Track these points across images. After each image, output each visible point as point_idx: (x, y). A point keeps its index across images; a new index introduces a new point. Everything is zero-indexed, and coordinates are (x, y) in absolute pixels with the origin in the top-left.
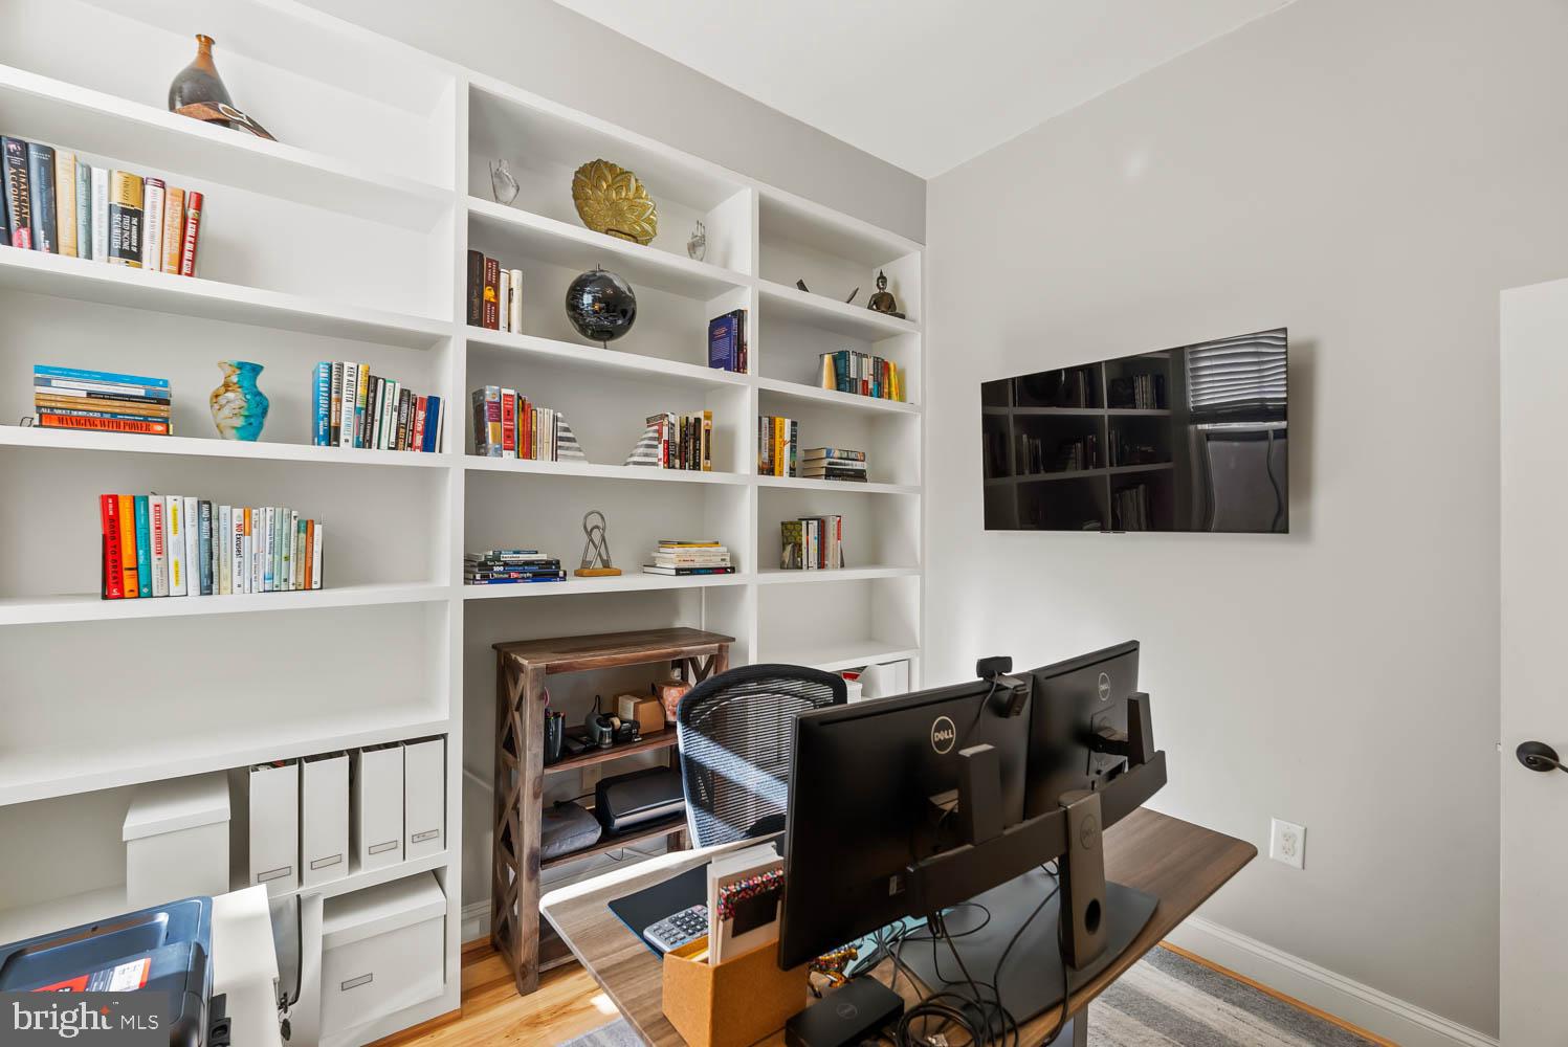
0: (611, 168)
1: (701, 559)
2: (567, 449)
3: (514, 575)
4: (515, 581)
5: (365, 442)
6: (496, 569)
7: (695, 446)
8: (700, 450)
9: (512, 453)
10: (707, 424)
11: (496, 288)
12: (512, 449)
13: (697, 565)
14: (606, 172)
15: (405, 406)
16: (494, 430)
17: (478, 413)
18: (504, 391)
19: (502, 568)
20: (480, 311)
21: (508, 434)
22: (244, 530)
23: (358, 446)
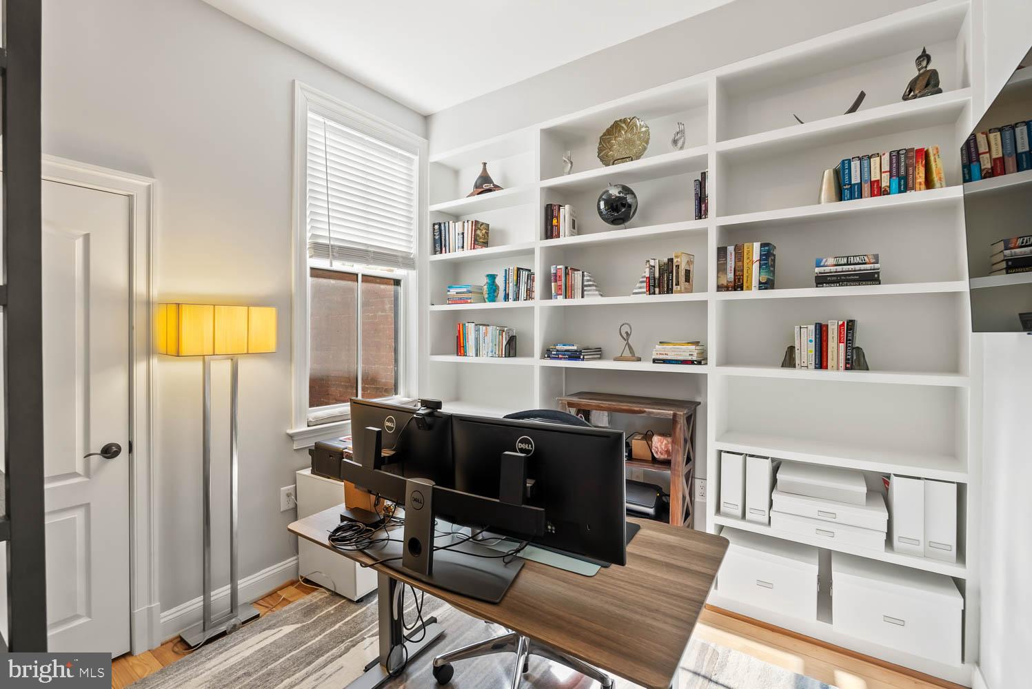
0: (624, 121)
1: (673, 353)
2: (589, 291)
3: (560, 356)
4: (561, 359)
5: (517, 298)
6: (553, 353)
7: (668, 278)
8: (672, 280)
9: (561, 296)
10: (677, 261)
11: (558, 218)
12: (561, 295)
13: (669, 357)
14: (623, 125)
15: (529, 281)
16: (555, 285)
17: (549, 279)
18: (558, 267)
19: (555, 353)
20: (550, 231)
21: (559, 288)
22: (486, 334)
23: (514, 300)
